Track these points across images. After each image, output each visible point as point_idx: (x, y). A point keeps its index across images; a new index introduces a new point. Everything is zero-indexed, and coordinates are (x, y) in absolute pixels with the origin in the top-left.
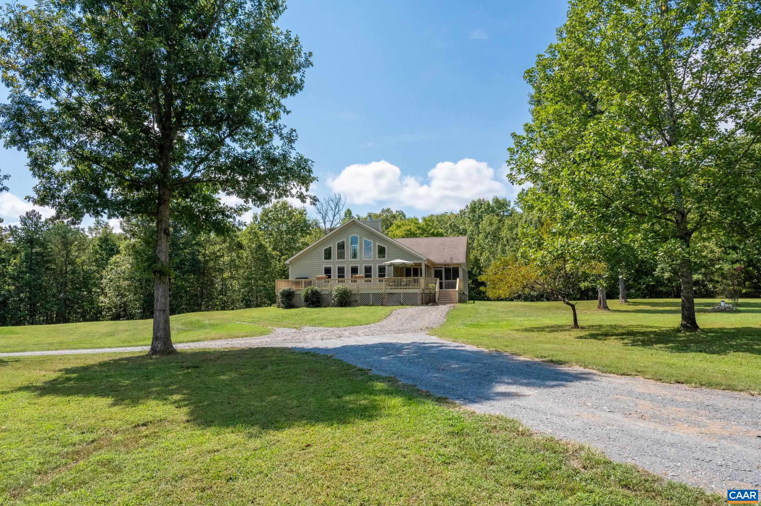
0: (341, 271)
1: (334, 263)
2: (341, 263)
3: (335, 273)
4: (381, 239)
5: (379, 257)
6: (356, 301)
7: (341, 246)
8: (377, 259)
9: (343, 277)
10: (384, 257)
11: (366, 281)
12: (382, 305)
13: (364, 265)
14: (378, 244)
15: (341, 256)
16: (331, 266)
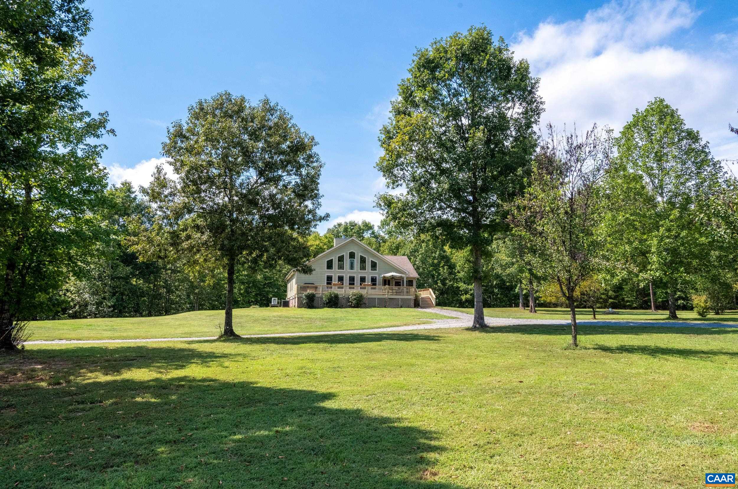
0: (352, 279)
1: (335, 273)
2: (340, 273)
3: (335, 281)
4: (374, 256)
5: (372, 270)
6: (365, 304)
7: (341, 259)
8: (370, 271)
9: (353, 284)
10: (376, 270)
11: (372, 288)
12: (385, 307)
13: (360, 275)
14: (371, 259)
15: (341, 267)
16: (333, 275)
